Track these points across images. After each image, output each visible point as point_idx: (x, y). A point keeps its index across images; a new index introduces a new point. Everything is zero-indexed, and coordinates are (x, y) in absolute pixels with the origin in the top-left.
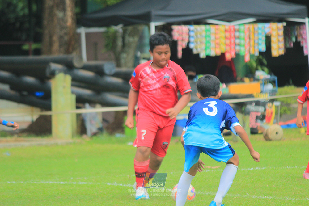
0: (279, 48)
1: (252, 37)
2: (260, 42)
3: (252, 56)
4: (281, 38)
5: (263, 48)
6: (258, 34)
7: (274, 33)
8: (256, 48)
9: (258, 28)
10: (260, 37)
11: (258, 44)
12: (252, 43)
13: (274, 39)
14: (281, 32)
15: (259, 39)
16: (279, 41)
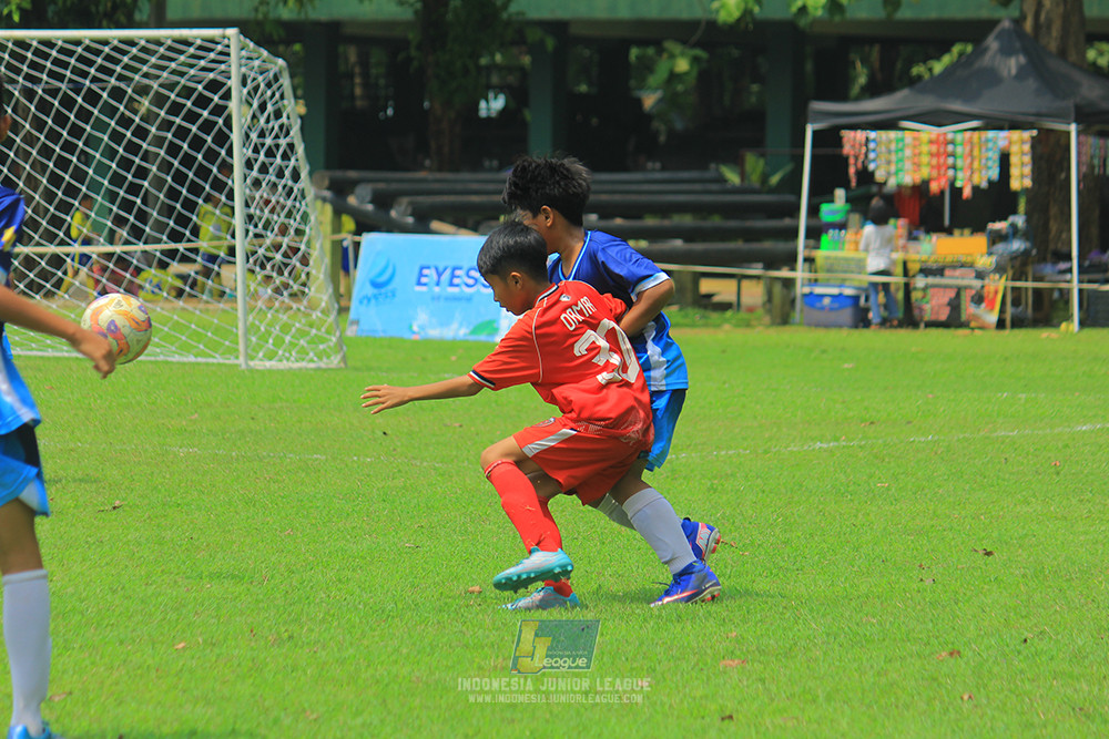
0: (1022, 176)
1: (976, 152)
2: (990, 163)
3: (976, 189)
4: (1027, 159)
5: (994, 173)
6: (987, 150)
7: (1014, 149)
8: (983, 172)
9: (987, 140)
10: (990, 154)
11: (988, 168)
12: (976, 165)
13: (1014, 160)
14: (1027, 147)
15: (987, 159)
16: (1023, 164)
